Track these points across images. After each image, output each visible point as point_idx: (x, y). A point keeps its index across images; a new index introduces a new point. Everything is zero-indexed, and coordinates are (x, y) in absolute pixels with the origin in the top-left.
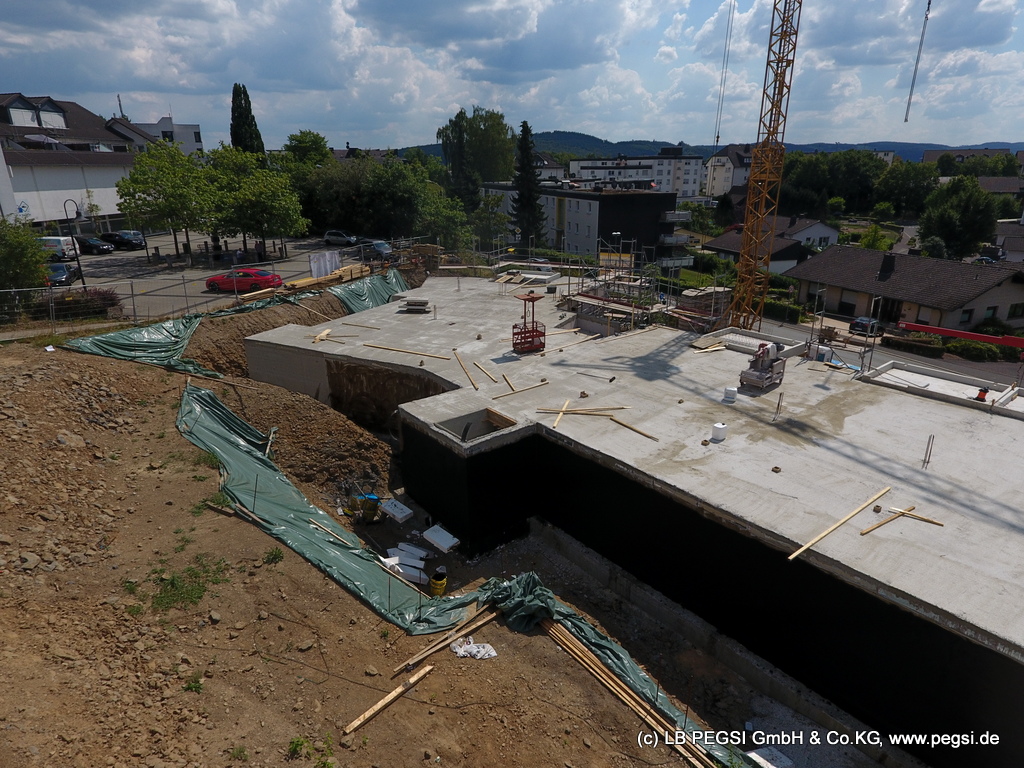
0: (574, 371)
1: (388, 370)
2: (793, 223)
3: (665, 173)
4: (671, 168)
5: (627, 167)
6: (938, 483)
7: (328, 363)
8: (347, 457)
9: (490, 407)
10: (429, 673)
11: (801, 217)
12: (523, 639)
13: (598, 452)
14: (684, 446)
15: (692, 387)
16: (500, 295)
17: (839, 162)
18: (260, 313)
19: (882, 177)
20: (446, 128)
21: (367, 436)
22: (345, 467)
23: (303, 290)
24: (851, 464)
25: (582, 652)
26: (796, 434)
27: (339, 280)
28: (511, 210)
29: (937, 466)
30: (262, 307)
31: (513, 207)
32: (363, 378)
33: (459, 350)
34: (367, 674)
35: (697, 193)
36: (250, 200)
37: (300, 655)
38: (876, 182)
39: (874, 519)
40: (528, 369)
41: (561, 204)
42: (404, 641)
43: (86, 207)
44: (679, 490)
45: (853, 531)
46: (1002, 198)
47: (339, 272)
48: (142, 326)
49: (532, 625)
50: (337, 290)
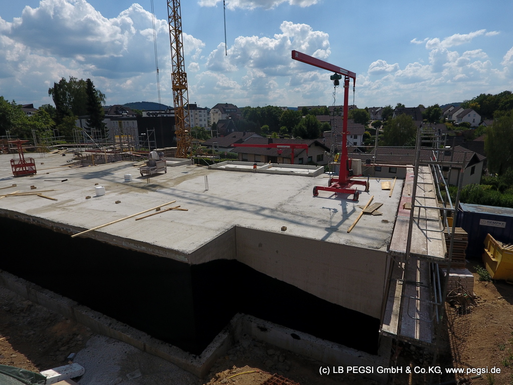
0: (42, 180)
5: (170, 113)
6: (203, 197)
14: (72, 201)
15: (112, 179)
17: (265, 111)
19: (282, 116)
20: (54, 88)
24: (164, 196)
41: (121, 124)
44: (41, 219)
45: (134, 219)
46: (325, 123)
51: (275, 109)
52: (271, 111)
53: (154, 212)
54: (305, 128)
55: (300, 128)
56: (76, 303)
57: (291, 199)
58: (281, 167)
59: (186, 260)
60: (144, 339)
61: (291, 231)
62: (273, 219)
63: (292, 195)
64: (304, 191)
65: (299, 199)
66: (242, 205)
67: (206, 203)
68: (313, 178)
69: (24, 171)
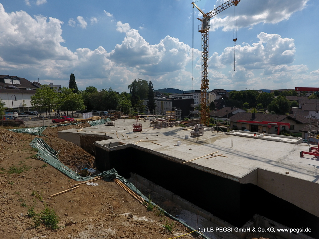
0: (147, 135)
1: (96, 137)
2: (232, 109)
3: (196, 97)
4: (198, 96)
5: (185, 96)
6: (232, 150)
7: (80, 136)
8: (81, 159)
9: (120, 141)
10: (78, 187)
11: (234, 107)
12: (107, 182)
13: (145, 148)
14: (169, 146)
15: (178, 136)
17: (246, 93)
18: (65, 127)
19: (258, 97)
20: (131, 85)
21: (88, 154)
22: (80, 161)
23: (79, 121)
24: (211, 148)
25: (121, 184)
26: (200, 144)
27: (91, 120)
29: (234, 148)
30: (66, 125)
31: (147, 104)
32: (90, 140)
33: (117, 132)
34: (61, 188)
36: (68, 100)
37: (44, 184)
38: (257, 98)
40: (135, 135)
41: (162, 104)
42: (74, 182)
43: (22, 104)
44: (162, 154)
45: (203, 159)
46: (293, 102)
47: (91, 118)
48: (29, 128)
49: (110, 180)
50: (90, 122)
51: (254, 92)
52: (251, 93)
53: (210, 156)
54: (277, 105)
55: (274, 106)
56: (173, 193)
57: (285, 157)
58: (272, 136)
59: (238, 181)
60: (210, 215)
61: (291, 174)
62: (279, 167)
63: (285, 155)
64: (293, 153)
65: (291, 157)
66: (256, 158)
67: (235, 154)
68: (296, 145)
69: (137, 129)
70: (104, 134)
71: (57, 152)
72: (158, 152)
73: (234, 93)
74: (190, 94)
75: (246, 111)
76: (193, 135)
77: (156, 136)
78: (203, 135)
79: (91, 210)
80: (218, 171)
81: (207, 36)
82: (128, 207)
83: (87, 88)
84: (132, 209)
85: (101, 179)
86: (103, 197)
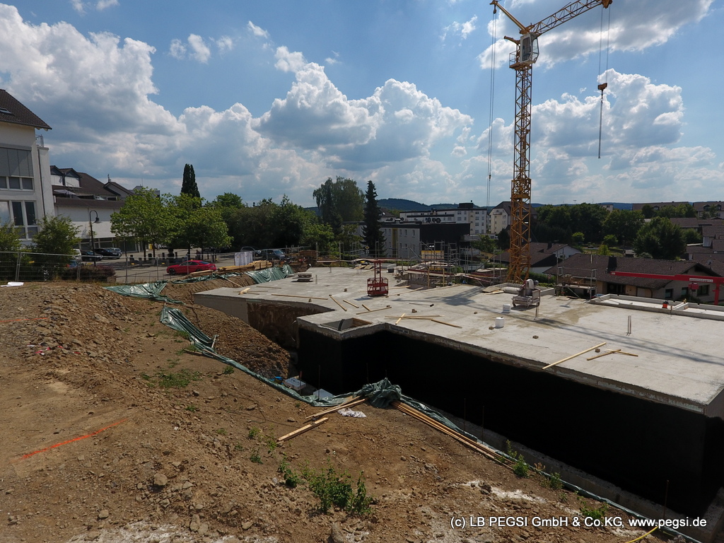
1: (287, 306)
2: (550, 247)
4: (467, 216)
6: (636, 341)
7: (249, 305)
8: (261, 356)
9: (354, 317)
10: (326, 421)
11: (555, 243)
12: (383, 411)
13: (425, 333)
14: (478, 330)
15: (482, 307)
16: (358, 274)
18: (203, 283)
19: (607, 219)
20: (319, 190)
23: (230, 272)
24: (582, 335)
25: (418, 414)
28: (362, 235)
29: (634, 334)
30: (204, 280)
31: (364, 233)
32: (271, 313)
33: (333, 296)
34: (289, 421)
35: (485, 232)
36: (195, 223)
37: (248, 412)
38: (603, 223)
39: (596, 354)
40: (378, 302)
41: (395, 233)
42: (309, 408)
43: (88, 232)
44: (475, 347)
45: (583, 359)
46: (688, 231)
47: (252, 264)
48: (130, 285)
49: (387, 404)
50: (252, 274)
51: (594, 209)
52: (588, 211)
54: (657, 239)
55: (648, 240)
59: (700, 411)
67: (650, 349)
69: (378, 290)
70: (306, 301)
71: (212, 340)
72: (462, 341)
73: (549, 210)
74: (448, 213)
75: (581, 251)
76: (517, 305)
77: (431, 306)
78: (539, 303)
79: (389, 474)
80: (641, 388)
81: (529, 78)
82: (464, 467)
83: (219, 197)
84: (478, 473)
85: (363, 402)
86: (393, 442)
